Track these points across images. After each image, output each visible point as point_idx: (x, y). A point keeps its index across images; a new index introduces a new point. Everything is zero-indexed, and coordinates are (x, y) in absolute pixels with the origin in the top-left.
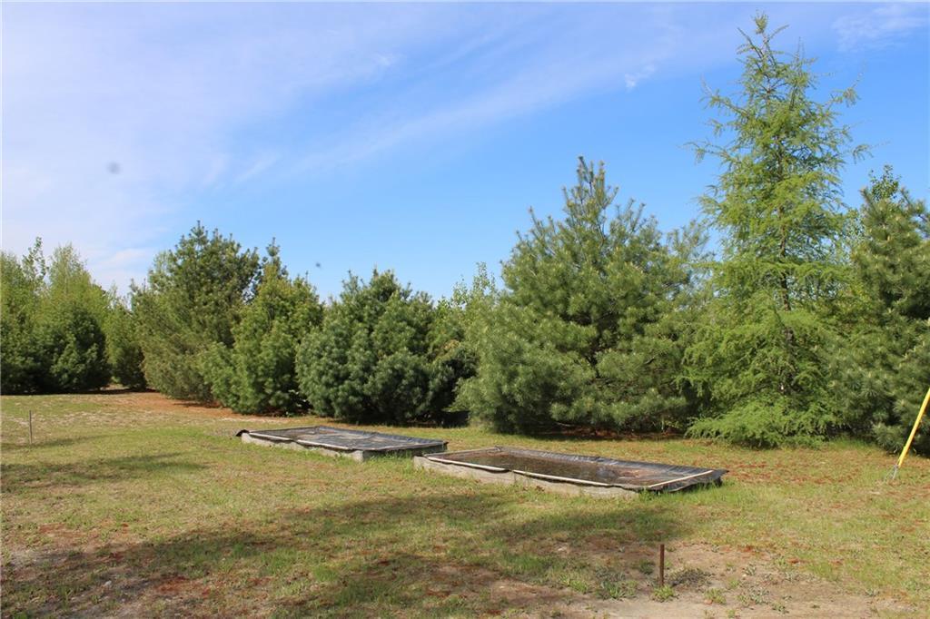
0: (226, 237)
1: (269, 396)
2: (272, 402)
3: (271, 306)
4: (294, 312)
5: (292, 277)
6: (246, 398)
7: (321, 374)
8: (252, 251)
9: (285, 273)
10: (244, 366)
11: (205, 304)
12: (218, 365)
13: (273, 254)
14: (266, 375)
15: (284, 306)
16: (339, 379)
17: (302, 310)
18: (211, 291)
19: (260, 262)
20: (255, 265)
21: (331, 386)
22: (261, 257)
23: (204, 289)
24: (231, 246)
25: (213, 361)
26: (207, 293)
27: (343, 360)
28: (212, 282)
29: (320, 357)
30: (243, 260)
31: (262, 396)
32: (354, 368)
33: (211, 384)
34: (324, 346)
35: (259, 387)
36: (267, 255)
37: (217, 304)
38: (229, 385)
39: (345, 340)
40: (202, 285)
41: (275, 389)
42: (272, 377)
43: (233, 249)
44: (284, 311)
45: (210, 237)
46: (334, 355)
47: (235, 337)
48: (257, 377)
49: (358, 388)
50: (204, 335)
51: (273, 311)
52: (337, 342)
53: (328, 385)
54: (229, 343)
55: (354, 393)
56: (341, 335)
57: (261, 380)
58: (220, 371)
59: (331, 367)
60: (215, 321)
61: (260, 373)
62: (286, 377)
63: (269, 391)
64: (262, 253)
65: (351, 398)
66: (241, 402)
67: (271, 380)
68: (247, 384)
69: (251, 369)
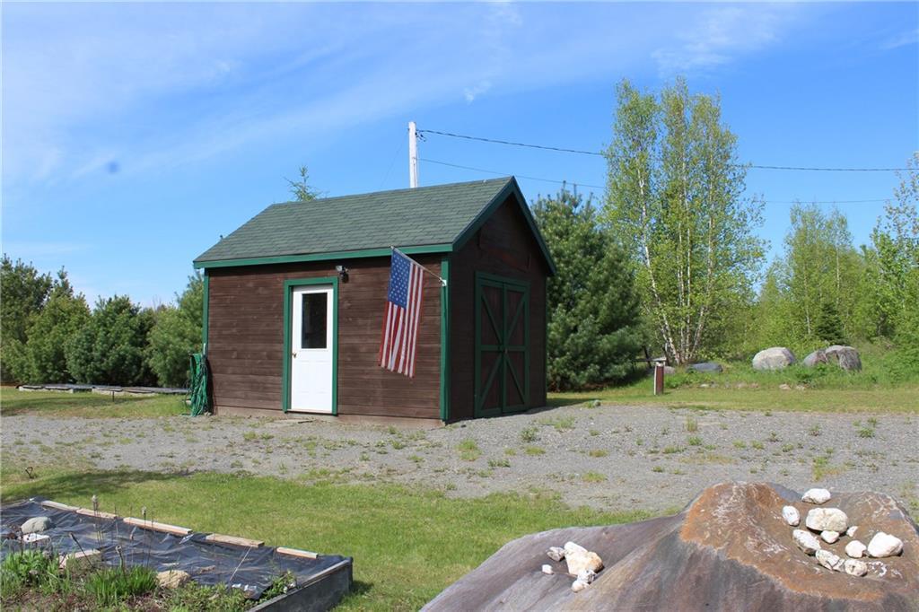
0: (27, 264)
1: (50, 374)
2: (51, 378)
3: (55, 316)
4: (69, 320)
5: (75, 294)
6: (34, 376)
7: (77, 358)
8: (47, 275)
9: (71, 291)
10: (33, 355)
11: (9, 313)
12: (15, 355)
13: (62, 277)
14: (47, 360)
15: (63, 316)
16: (88, 361)
17: (75, 318)
18: (13, 305)
19: (53, 283)
20: (48, 286)
21: (83, 365)
22: (53, 279)
23: (8, 303)
24: (30, 271)
25: (13, 352)
26: (11, 306)
27: (90, 350)
28: (15, 297)
29: (77, 348)
30: (39, 282)
31: (45, 375)
32: (96, 354)
33: (11, 368)
34: (79, 341)
35: (43, 369)
36: (58, 278)
37: (17, 314)
38: (22, 368)
39: (91, 338)
40: (7, 300)
41: (54, 369)
42: (52, 362)
43: (31, 274)
44: (63, 319)
45: (14, 265)
46: (85, 347)
47: (29, 337)
48: (42, 362)
49: (98, 366)
50: (8, 335)
51: (56, 319)
52: (87, 339)
53: (81, 365)
54: (24, 340)
55: (98, 370)
56: (89, 335)
57: (44, 364)
58: (17, 359)
59: (83, 354)
60: (15, 326)
61: (43, 360)
62: (62, 361)
63: (49, 371)
64: (55, 277)
65: (95, 372)
66: (31, 379)
67: (50, 364)
68: (34, 367)
69: (38, 357)
